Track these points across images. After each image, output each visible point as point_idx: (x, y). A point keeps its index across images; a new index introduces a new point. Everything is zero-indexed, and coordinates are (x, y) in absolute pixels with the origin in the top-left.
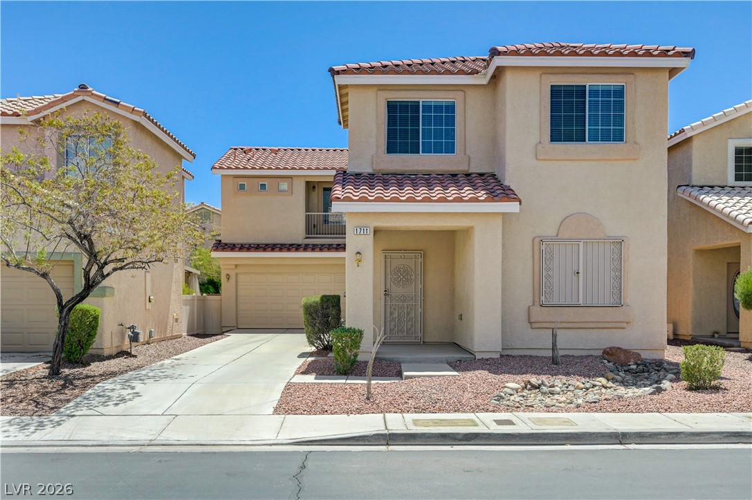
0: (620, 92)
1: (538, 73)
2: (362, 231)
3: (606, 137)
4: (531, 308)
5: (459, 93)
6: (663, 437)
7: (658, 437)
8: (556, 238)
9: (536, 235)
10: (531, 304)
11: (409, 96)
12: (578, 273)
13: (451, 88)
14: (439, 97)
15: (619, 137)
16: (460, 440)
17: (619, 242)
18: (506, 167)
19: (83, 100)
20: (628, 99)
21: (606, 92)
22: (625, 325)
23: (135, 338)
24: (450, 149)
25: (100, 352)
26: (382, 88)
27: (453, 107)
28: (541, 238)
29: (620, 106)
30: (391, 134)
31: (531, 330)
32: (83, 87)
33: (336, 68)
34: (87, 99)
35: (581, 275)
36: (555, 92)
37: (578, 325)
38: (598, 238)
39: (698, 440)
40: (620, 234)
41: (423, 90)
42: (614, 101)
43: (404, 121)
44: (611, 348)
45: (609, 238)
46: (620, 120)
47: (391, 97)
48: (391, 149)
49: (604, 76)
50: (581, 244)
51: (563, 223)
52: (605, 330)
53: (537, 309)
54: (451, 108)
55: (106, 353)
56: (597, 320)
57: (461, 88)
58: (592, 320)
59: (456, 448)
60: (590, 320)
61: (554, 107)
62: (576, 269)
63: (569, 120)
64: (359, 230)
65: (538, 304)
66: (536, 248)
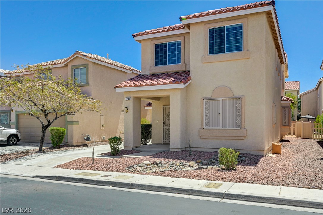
0: (240, 28)
1: (203, 24)
2: (129, 99)
3: (234, 49)
4: (200, 130)
5: (182, 37)
6: (147, 187)
7: (145, 187)
8: (211, 98)
9: (203, 97)
10: (200, 128)
11: (163, 41)
12: (220, 114)
13: (179, 35)
15: (240, 48)
16: (78, 181)
17: (240, 98)
19: (77, 56)
20: (244, 30)
21: (234, 29)
22: (243, 138)
23: (88, 139)
24: (179, 61)
25: (72, 144)
26: (153, 39)
27: (180, 43)
29: (240, 34)
30: (157, 58)
31: (200, 140)
32: (77, 51)
33: (133, 34)
34: (78, 55)
35: (221, 114)
36: (211, 31)
37: (221, 138)
38: (230, 97)
39: (158, 190)
40: (241, 95)
41: (168, 38)
42: (238, 31)
43: (161, 51)
45: (235, 97)
46: (240, 41)
47: (156, 42)
48: (157, 64)
49: (233, 21)
50: (221, 100)
51: (214, 91)
52: (234, 140)
54: (179, 44)
55: (74, 144)
56: (229, 135)
57: (182, 35)
58: (227, 135)
59: (72, 183)
60: (226, 136)
61: (211, 38)
62: (219, 112)
63: (217, 44)
64: (127, 98)
65: (202, 128)
66: (202, 103)
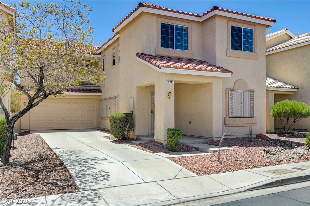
0: (252, 32)
1: (227, 20)
2: (171, 82)
3: (248, 50)
4: (226, 118)
5: (189, 24)
8: (234, 89)
9: (227, 88)
10: (225, 117)
11: (170, 22)
14: (182, 24)
15: (252, 50)
17: (253, 92)
18: (216, 58)
21: (248, 32)
24: (186, 48)
26: (159, 16)
27: (187, 29)
28: (229, 89)
29: (252, 38)
30: (163, 38)
31: (226, 128)
35: (242, 105)
37: (241, 125)
38: (247, 90)
40: (253, 89)
41: (176, 20)
42: (250, 34)
43: (168, 33)
44: (260, 134)
45: (250, 90)
46: (252, 43)
47: (162, 21)
48: (162, 45)
49: (248, 25)
50: (242, 92)
51: (236, 83)
53: (227, 119)
58: (245, 123)
62: (240, 102)
64: (170, 82)
65: (228, 116)
66: (227, 93)
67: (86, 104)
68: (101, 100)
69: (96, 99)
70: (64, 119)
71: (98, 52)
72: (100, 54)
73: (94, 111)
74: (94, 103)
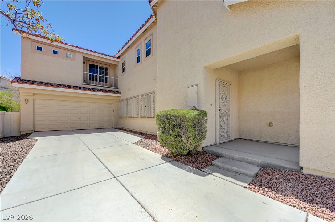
67: (105, 104)
68: (120, 101)
69: (115, 100)
70: (80, 119)
71: (117, 56)
72: (119, 58)
73: (113, 111)
74: (113, 104)
